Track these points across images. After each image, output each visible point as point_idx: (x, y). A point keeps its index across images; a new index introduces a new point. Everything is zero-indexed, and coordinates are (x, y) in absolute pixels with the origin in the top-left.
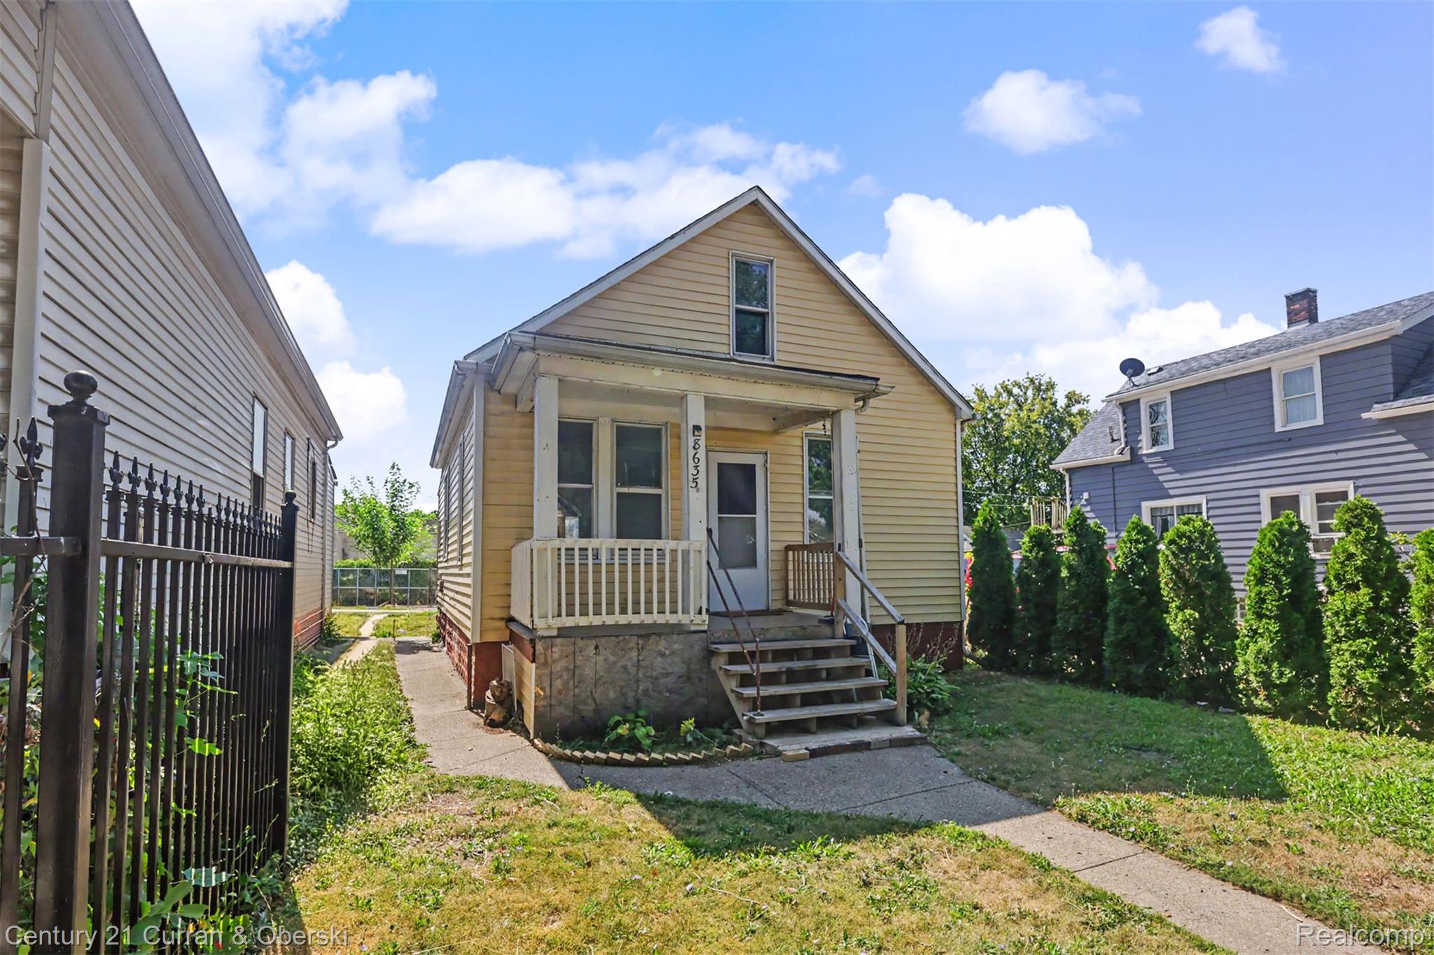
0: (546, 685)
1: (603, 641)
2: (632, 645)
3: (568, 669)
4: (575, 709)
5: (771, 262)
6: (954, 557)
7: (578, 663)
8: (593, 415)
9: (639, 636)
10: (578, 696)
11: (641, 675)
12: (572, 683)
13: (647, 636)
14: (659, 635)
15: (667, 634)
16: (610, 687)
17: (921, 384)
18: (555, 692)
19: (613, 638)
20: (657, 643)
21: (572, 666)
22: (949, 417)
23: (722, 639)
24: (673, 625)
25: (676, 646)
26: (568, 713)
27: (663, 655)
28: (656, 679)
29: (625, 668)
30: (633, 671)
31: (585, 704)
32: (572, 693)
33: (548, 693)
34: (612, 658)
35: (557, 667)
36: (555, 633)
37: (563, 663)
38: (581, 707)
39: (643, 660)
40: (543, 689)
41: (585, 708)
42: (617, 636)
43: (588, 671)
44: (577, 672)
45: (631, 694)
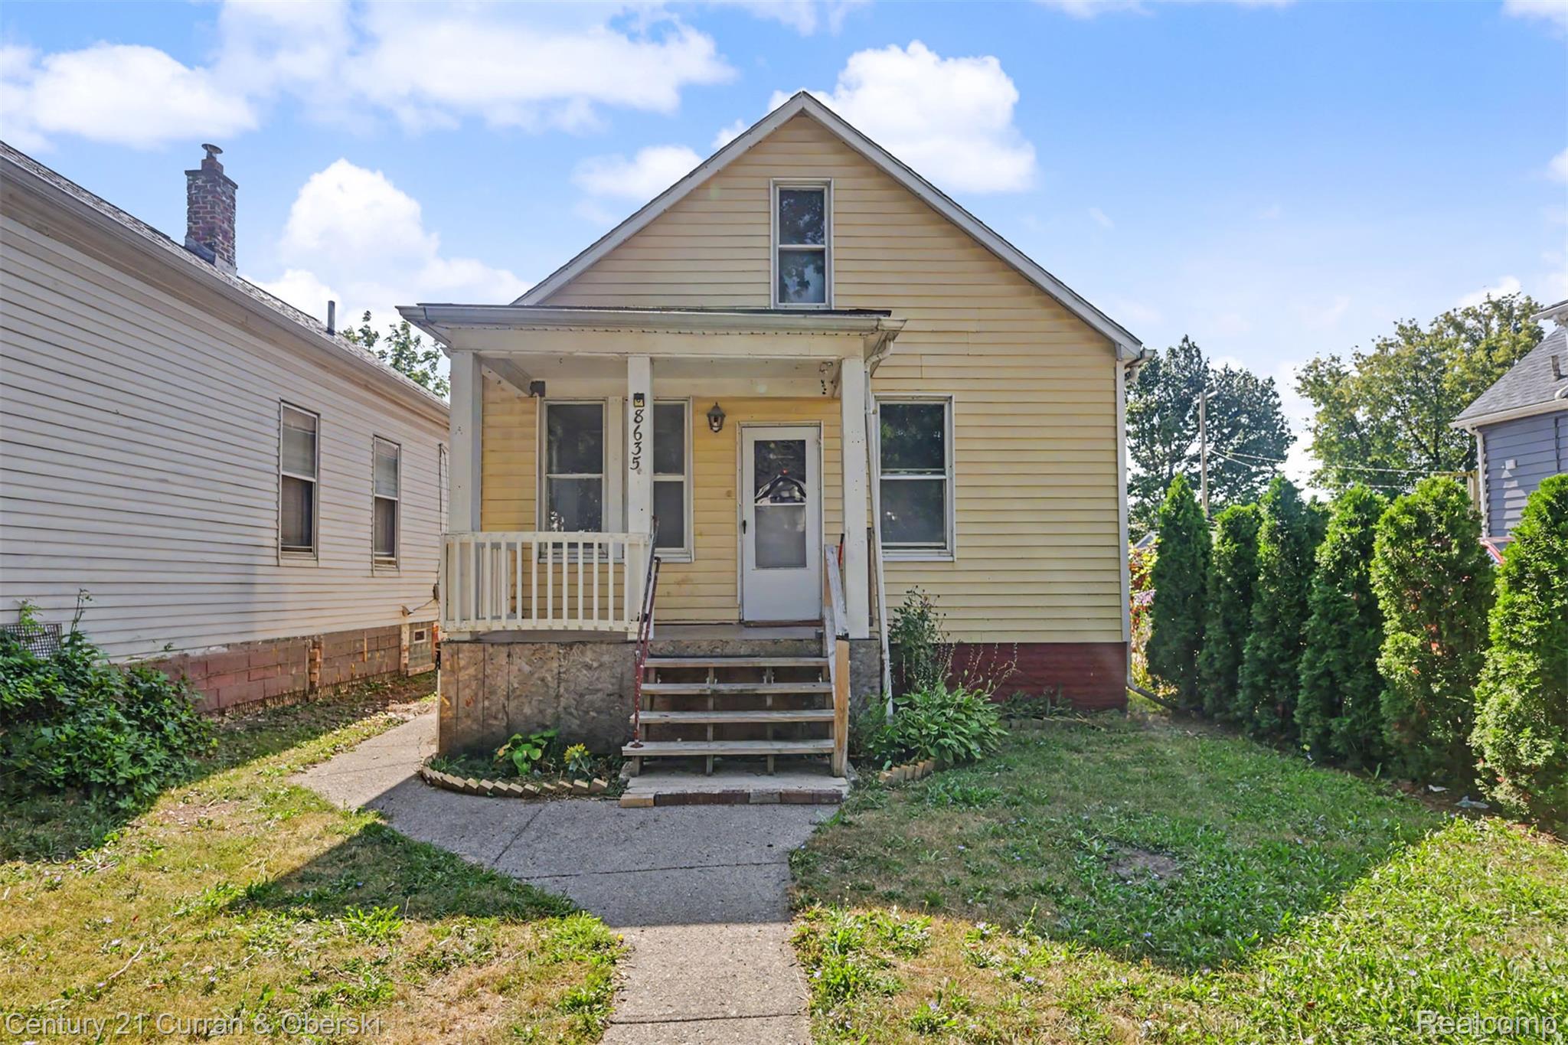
0: (452, 693)
1: (517, 649)
2: (551, 654)
3: (476, 678)
4: (484, 724)
5: (828, 184)
6: (1112, 553)
7: (488, 671)
8: (600, 396)
9: (560, 644)
10: (488, 708)
11: (562, 690)
12: (481, 694)
13: (571, 645)
14: (584, 643)
15: (595, 643)
16: (524, 700)
17: (1058, 316)
18: (462, 704)
19: (530, 646)
20: (582, 653)
21: (480, 676)
22: (1107, 358)
23: (664, 652)
24: (603, 633)
25: (606, 658)
26: (475, 727)
27: (589, 667)
28: (582, 695)
29: (543, 680)
30: (553, 684)
31: (496, 718)
32: (480, 706)
33: (454, 704)
34: (527, 668)
35: (463, 676)
36: (467, 637)
37: (472, 671)
38: (492, 722)
39: (564, 673)
40: (449, 699)
41: (495, 722)
42: (533, 644)
43: (501, 683)
44: (487, 682)
45: (550, 711)
